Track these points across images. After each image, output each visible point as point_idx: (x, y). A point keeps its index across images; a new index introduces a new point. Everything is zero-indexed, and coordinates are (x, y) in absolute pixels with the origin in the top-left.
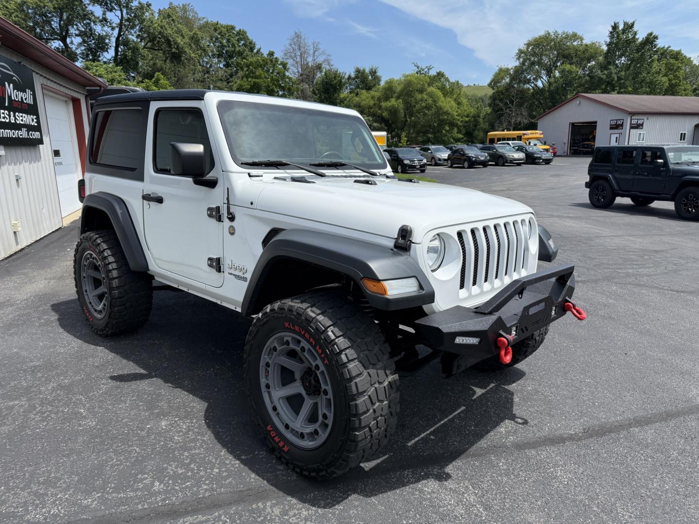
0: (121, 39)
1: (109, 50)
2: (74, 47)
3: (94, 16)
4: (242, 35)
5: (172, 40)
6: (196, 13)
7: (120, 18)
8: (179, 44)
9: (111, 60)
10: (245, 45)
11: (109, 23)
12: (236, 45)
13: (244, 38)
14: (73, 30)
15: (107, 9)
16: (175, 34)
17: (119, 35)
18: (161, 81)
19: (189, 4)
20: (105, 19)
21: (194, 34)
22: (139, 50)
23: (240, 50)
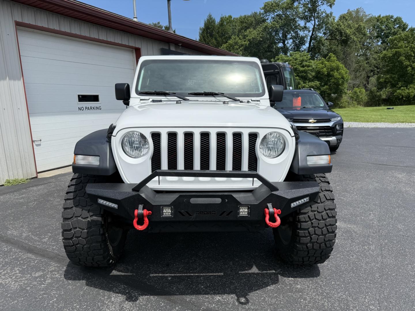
0: (313, 36)
1: (306, 44)
2: (288, 45)
3: (300, 26)
4: (398, 21)
5: (343, 32)
6: (364, 12)
7: (314, 25)
8: (347, 33)
9: (306, 49)
10: (399, 27)
11: (307, 29)
12: (392, 28)
13: (399, 22)
14: (289, 36)
15: (307, 21)
16: (346, 28)
17: (312, 34)
18: (332, 58)
19: (361, 8)
20: (305, 27)
21: (359, 26)
22: (322, 41)
23: (395, 31)
